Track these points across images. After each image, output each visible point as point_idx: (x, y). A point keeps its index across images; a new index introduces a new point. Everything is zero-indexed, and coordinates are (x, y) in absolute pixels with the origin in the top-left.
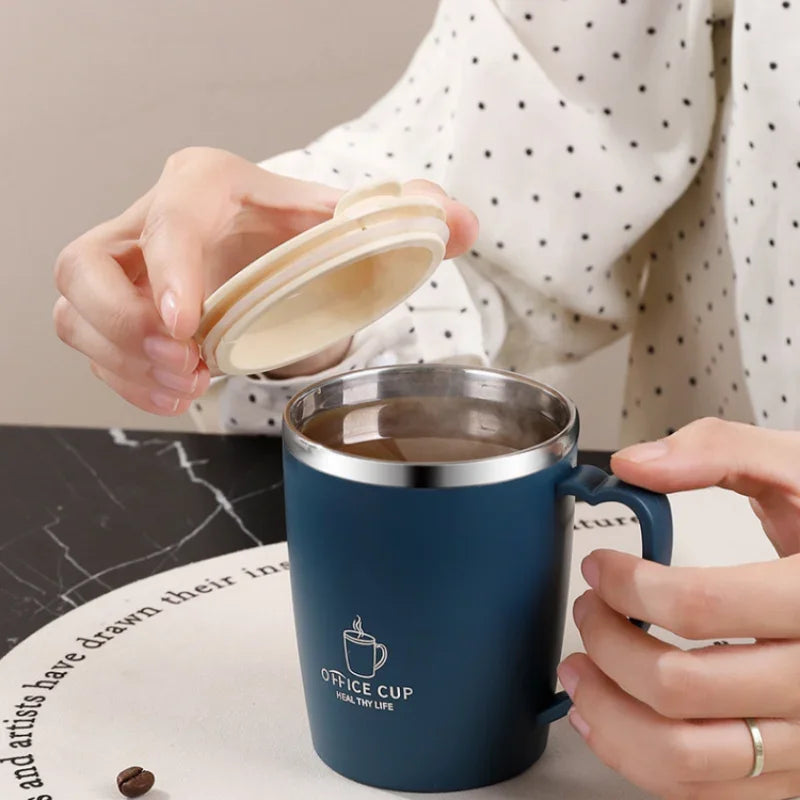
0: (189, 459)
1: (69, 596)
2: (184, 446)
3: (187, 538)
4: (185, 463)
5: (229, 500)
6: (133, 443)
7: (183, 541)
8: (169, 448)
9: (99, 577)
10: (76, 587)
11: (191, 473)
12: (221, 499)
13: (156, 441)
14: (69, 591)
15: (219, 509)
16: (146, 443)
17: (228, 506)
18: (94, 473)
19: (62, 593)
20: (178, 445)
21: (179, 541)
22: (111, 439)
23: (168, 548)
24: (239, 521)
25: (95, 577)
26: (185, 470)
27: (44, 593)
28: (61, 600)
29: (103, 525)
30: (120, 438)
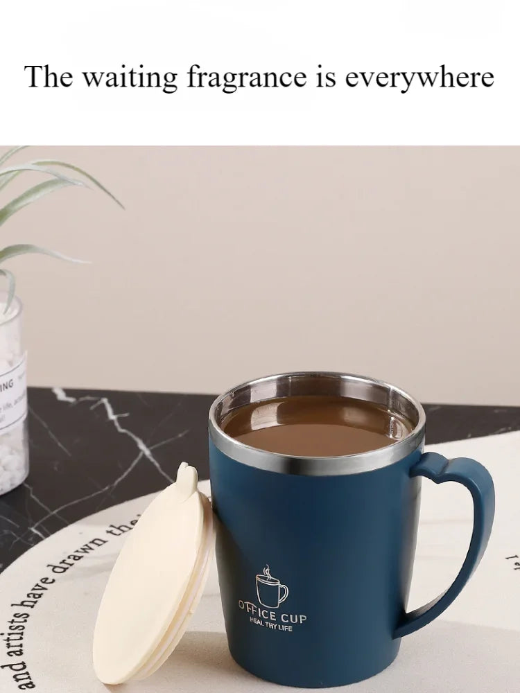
0: (115, 413)
1: (36, 529)
2: (110, 402)
3: (119, 479)
4: (112, 416)
5: (148, 447)
6: (71, 400)
7: (116, 482)
8: (99, 403)
9: (57, 513)
10: (41, 521)
11: (117, 424)
12: (142, 446)
13: (88, 398)
14: (37, 525)
15: (141, 455)
16: (82, 399)
17: (147, 452)
18: (45, 425)
19: (32, 525)
20: (105, 401)
21: (114, 482)
22: (54, 396)
23: (107, 488)
24: (157, 465)
25: (55, 512)
26: (112, 422)
27: (18, 526)
28: (31, 532)
29: (56, 468)
30: (61, 396)
